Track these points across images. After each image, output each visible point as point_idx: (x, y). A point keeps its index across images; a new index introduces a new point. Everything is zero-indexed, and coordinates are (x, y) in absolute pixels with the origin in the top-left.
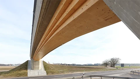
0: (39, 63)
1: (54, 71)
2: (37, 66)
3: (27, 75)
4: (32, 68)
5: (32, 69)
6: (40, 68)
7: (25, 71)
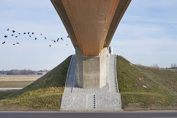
0: (98, 65)
1: (153, 94)
2: (92, 75)
3: (58, 104)
4: (79, 81)
5: (77, 86)
6: (102, 84)
7: (57, 90)
